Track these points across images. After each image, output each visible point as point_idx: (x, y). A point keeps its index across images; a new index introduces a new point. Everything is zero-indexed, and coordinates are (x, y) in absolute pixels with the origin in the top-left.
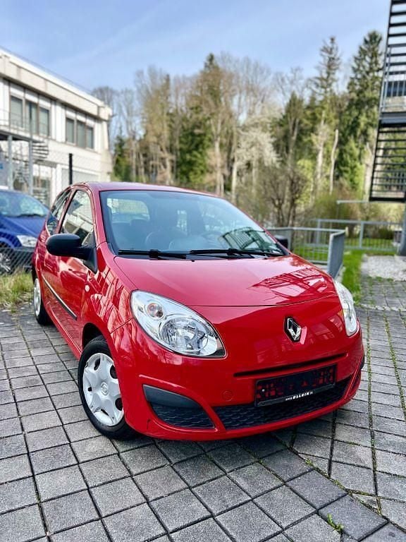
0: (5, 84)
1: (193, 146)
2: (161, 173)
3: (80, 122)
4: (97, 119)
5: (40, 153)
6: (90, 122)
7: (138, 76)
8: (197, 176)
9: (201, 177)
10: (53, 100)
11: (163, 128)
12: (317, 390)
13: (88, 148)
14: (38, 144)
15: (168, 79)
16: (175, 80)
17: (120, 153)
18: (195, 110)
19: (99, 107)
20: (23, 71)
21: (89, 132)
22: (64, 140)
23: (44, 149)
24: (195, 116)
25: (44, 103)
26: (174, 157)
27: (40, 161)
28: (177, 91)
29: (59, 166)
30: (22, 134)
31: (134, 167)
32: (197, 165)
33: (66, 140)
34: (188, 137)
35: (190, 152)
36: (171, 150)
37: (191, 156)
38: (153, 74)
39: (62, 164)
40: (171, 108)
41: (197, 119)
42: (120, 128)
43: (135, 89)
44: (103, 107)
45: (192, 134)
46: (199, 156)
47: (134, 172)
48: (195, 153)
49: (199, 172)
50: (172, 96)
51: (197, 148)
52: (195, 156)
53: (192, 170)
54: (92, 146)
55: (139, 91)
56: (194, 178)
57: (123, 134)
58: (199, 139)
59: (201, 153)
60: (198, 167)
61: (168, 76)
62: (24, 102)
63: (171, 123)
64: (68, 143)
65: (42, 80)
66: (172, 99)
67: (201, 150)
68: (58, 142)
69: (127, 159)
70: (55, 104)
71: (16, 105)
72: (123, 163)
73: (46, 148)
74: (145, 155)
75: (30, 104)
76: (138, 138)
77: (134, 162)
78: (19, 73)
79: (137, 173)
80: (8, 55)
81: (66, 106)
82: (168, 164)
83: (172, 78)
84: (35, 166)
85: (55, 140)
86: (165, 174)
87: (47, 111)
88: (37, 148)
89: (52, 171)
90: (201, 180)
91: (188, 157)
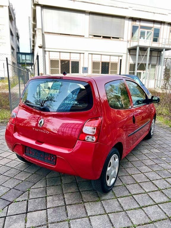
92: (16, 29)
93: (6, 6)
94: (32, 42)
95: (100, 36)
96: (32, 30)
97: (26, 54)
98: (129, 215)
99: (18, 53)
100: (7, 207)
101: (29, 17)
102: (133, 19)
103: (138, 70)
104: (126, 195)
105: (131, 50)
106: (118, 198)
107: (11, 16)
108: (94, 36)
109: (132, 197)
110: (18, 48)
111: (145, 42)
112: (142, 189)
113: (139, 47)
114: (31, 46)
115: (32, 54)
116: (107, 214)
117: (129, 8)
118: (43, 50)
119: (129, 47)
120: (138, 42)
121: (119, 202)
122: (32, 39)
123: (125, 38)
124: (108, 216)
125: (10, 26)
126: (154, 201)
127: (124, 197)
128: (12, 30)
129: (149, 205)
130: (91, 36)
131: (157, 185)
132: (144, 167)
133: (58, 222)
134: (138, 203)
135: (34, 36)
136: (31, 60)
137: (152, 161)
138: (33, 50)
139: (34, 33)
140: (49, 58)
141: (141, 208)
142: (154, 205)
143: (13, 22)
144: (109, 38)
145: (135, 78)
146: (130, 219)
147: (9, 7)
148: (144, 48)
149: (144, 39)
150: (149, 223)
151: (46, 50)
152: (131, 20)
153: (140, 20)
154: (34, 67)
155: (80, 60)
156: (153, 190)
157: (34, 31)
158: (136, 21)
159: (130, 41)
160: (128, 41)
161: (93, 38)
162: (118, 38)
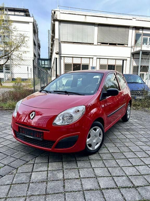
12: (35, 138)
92: (38, 40)
93: (31, 22)
94: (50, 51)
95: (107, 44)
96: (50, 40)
97: (45, 60)
98: (123, 169)
99: (39, 59)
100: (35, 159)
101: (49, 31)
102: (137, 28)
103: (141, 71)
104: (123, 158)
105: (134, 55)
106: (116, 159)
107: (35, 30)
108: (102, 43)
109: (127, 160)
110: (39, 55)
111: (148, 47)
112: (136, 155)
113: (142, 52)
114: (49, 53)
115: (50, 59)
116: (107, 168)
117: (133, 19)
118: (59, 56)
119: (133, 51)
120: (141, 47)
121: (116, 162)
122: (50, 47)
123: (129, 45)
124: (107, 169)
125: (33, 38)
126: (145, 163)
127: (121, 159)
128: (35, 41)
129: (140, 165)
130: (100, 44)
131: (149, 154)
132: (140, 142)
133: (70, 169)
134: (131, 163)
135: (52, 45)
136: (49, 65)
137: (146, 139)
138: (51, 56)
139: (53, 43)
140: (64, 62)
141: (134, 166)
142: (144, 165)
143: (36, 35)
144: (115, 44)
145: (138, 78)
146: (124, 172)
147: (33, 23)
148: (147, 52)
149: (147, 44)
150: (139, 175)
151: (62, 55)
152: (135, 29)
153: (143, 28)
154: (51, 70)
155: (89, 64)
156: (145, 156)
157: (53, 41)
158: (139, 30)
159: (134, 47)
160: (132, 47)
161: (100, 45)
162: (123, 45)
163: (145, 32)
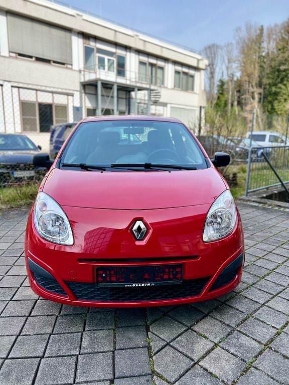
0: (136, 54)
1: (279, 80)
2: (251, 104)
3: (185, 73)
4: (196, 69)
5: (156, 98)
6: (192, 72)
7: (237, 31)
8: (280, 104)
9: (284, 104)
10: (166, 60)
11: (255, 68)
12: (159, 283)
13: (190, 91)
14: (154, 92)
15: (262, 30)
16: (268, 29)
17: (221, 92)
18: (282, 51)
19: (198, 60)
20: (147, 44)
21: (190, 79)
22: (173, 87)
23: (158, 94)
24: (281, 55)
25: (160, 63)
26: (261, 91)
27: (156, 103)
28: (269, 37)
29: (169, 106)
30: (144, 86)
31: (230, 101)
32: (281, 94)
33: (175, 86)
34: (274, 73)
35: (275, 85)
36: (260, 85)
37: (276, 88)
38: (248, 28)
39: (171, 104)
40: (263, 51)
41: (283, 57)
42: (223, 73)
43: (234, 42)
44: (202, 60)
45: (279, 71)
46: (283, 87)
47: (229, 106)
48: (280, 85)
49: (283, 100)
50: (265, 42)
51: (282, 81)
52: (280, 88)
53: (277, 99)
54: (193, 89)
55: (238, 43)
56: (278, 106)
57: (224, 77)
58: (284, 73)
59: (285, 85)
60: (282, 96)
61: (262, 27)
62: (148, 65)
63: (263, 64)
64: (176, 88)
65: (159, 48)
66: (265, 45)
67: (285, 82)
68: (169, 89)
69: (226, 96)
70: (168, 63)
71: (143, 67)
72: (223, 99)
73: (159, 94)
74: (239, 91)
75: (152, 65)
76: (235, 79)
77: (230, 97)
78: (145, 45)
79: (232, 105)
80: (138, 34)
81: (175, 63)
82: (256, 96)
83: (265, 28)
84: (153, 107)
85: (167, 88)
86: (254, 104)
87: (162, 68)
88: (155, 94)
89: (164, 109)
90: (284, 106)
91: (274, 89)
95: (31, 57)
102: (85, 36)
105: (86, 86)
108: (20, 55)
111: (107, 74)
113: (102, 83)
117: (77, 16)
119: (82, 80)
120: (96, 73)
123: (76, 67)
130: (14, 55)
144: (47, 61)
149: (104, 69)
153: (96, 38)
158: (89, 39)
159: (84, 71)
160: (80, 71)
161: (16, 58)
162: (63, 64)
163: (100, 46)
